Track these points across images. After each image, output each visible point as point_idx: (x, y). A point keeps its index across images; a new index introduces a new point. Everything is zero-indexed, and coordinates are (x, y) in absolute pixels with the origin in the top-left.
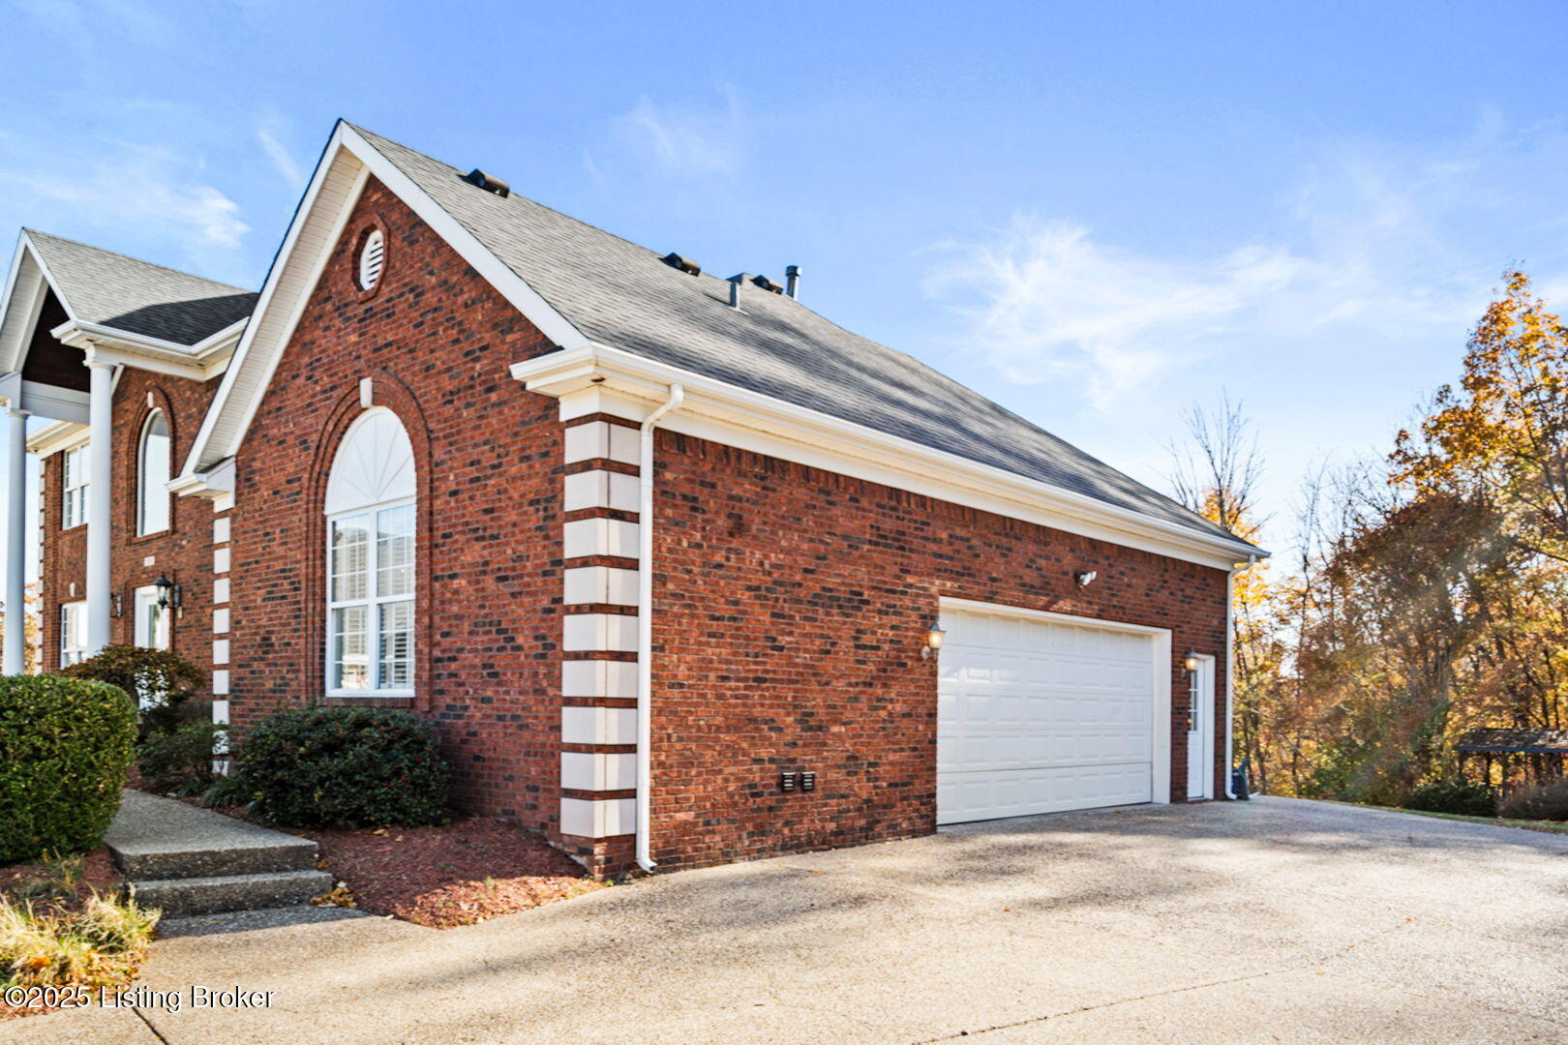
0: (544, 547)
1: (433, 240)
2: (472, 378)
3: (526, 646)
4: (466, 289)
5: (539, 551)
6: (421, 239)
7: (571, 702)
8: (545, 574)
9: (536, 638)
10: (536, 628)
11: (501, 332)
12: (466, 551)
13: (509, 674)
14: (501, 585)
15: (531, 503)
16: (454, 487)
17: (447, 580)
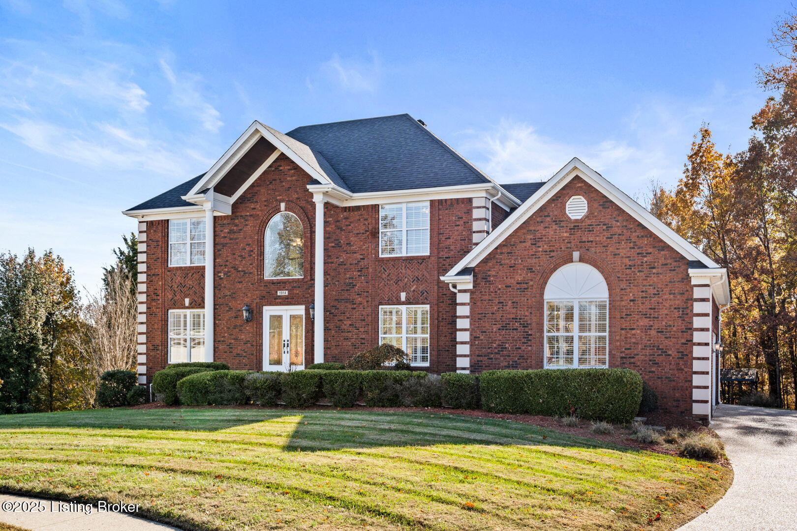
0: (682, 323)
1: (618, 210)
2: (642, 262)
3: (673, 355)
4: (638, 231)
5: (680, 324)
6: (610, 207)
7: (696, 373)
8: (682, 332)
9: (678, 352)
10: (678, 349)
11: (659, 250)
12: (640, 321)
13: (664, 364)
14: (659, 334)
15: (675, 308)
16: (632, 298)
17: (628, 330)
